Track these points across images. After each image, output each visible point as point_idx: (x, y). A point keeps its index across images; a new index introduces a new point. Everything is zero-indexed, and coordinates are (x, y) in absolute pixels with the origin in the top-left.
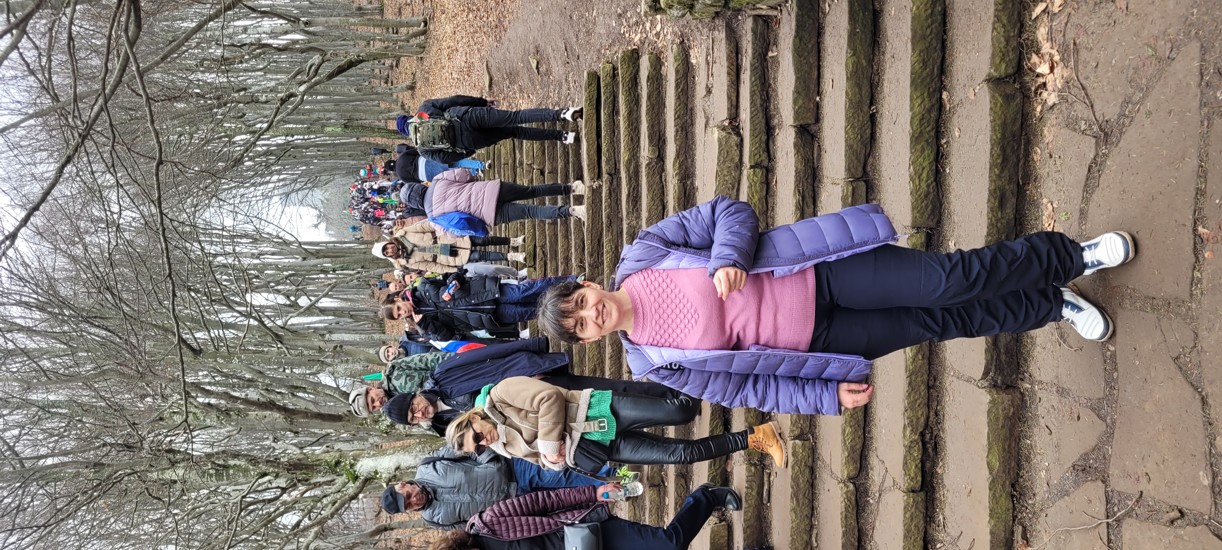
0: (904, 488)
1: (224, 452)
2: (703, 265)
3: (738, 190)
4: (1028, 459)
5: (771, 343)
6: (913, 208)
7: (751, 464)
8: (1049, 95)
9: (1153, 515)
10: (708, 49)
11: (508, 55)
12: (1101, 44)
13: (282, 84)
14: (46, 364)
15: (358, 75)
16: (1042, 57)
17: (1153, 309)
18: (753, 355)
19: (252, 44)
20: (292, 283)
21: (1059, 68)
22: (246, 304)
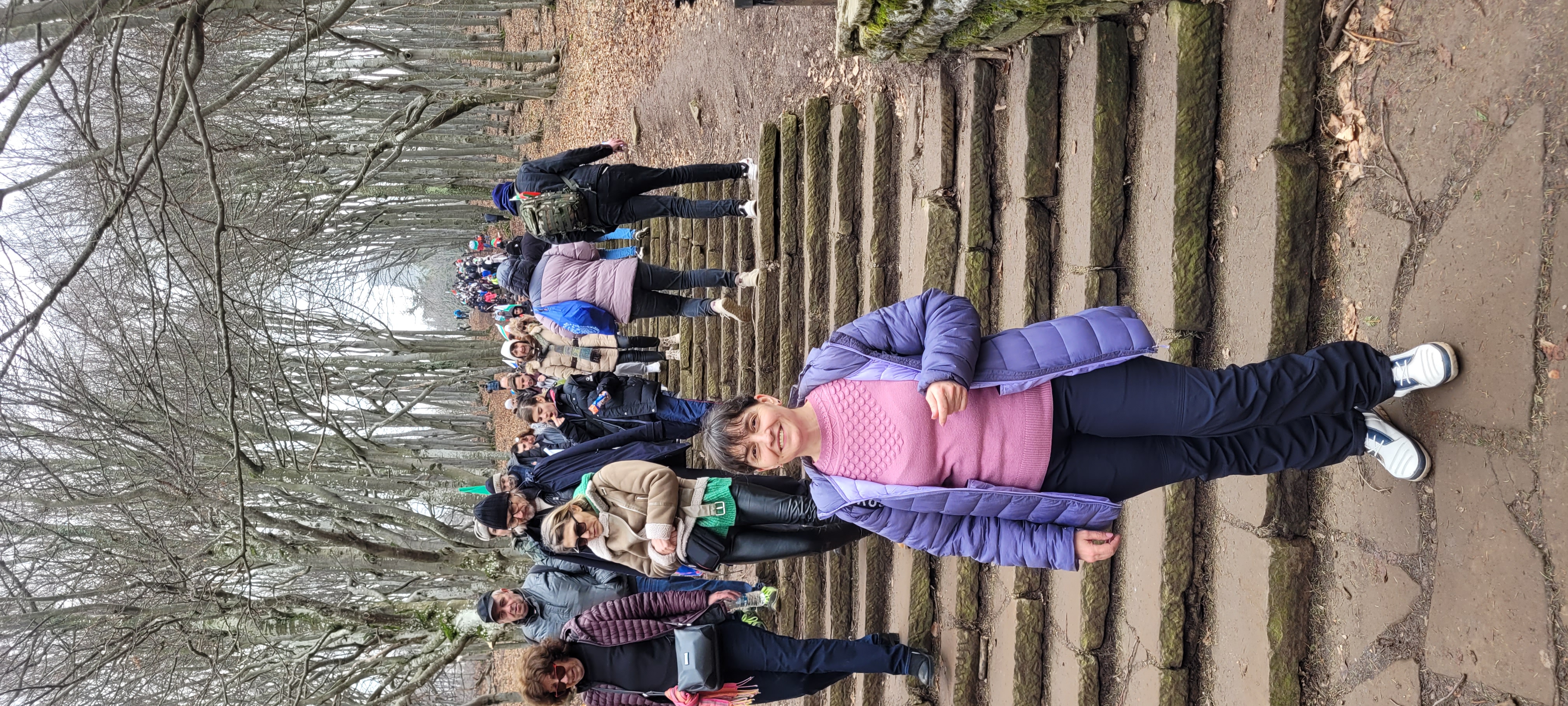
0: (1160, 664)
1: (288, 597)
2: (911, 378)
3: (953, 278)
4: (1321, 630)
5: (995, 479)
6: (1177, 307)
7: (964, 629)
8: (1352, 167)
10: (918, 99)
11: (662, 100)
12: (1417, 106)
13: (374, 131)
14: (68, 479)
15: (469, 122)
16: (1343, 119)
17: (1482, 441)
18: (971, 493)
19: (338, 81)
20: (379, 384)
21: (1365, 133)
22: (321, 409)
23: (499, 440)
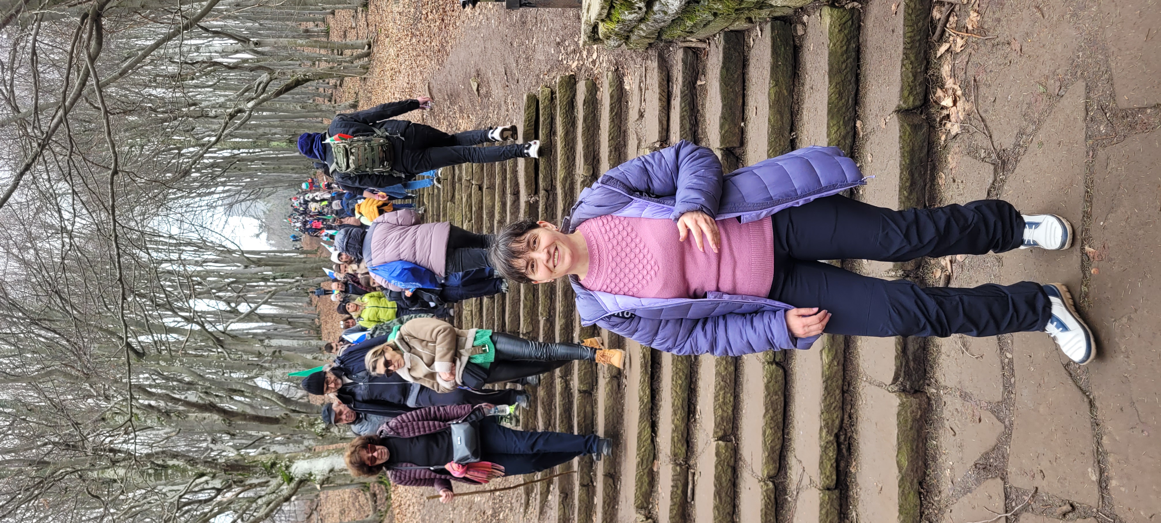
0: (820, 486)
1: (163, 452)
4: (934, 459)
7: (677, 465)
8: (953, 125)
9: (1047, 509)
10: (641, 77)
11: (449, 78)
12: (998, 82)
13: (230, 100)
15: (303, 93)
16: (946, 91)
19: (203, 62)
20: (233, 290)
21: (961, 101)
22: (189, 310)
23: (324, 333)
